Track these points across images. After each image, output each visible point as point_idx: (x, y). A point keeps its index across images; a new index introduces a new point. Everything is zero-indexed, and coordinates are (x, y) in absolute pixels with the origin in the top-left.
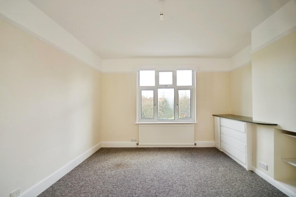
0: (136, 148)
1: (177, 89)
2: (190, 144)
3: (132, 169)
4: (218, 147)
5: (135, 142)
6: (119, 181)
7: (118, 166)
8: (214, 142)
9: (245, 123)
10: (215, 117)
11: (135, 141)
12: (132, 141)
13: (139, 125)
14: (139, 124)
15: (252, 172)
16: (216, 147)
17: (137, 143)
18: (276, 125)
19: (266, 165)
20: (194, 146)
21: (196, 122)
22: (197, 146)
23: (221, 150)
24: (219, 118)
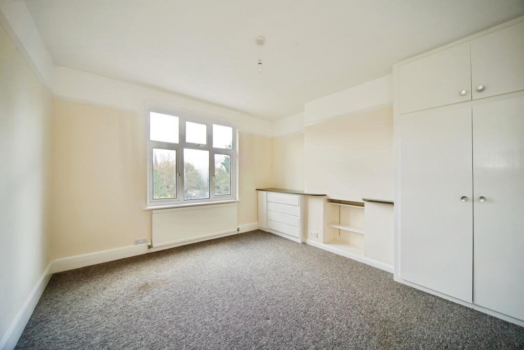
0: (148, 254)
1: (213, 152)
2: (232, 231)
3: (176, 283)
4: (264, 227)
5: (145, 244)
6: (174, 304)
7: (145, 287)
8: (256, 223)
9: (299, 196)
10: (259, 191)
11: (145, 241)
12: (137, 243)
13: (154, 211)
14: (152, 210)
15: (304, 243)
16: (261, 229)
17: (150, 244)
18: (325, 195)
19: (316, 233)
20: (236, 233)
21: (238, 199)
22: (240, 232)
23: (267, 231)
24: (265, 192)
